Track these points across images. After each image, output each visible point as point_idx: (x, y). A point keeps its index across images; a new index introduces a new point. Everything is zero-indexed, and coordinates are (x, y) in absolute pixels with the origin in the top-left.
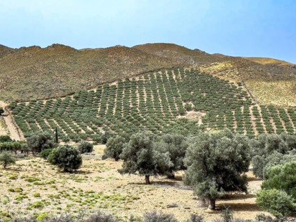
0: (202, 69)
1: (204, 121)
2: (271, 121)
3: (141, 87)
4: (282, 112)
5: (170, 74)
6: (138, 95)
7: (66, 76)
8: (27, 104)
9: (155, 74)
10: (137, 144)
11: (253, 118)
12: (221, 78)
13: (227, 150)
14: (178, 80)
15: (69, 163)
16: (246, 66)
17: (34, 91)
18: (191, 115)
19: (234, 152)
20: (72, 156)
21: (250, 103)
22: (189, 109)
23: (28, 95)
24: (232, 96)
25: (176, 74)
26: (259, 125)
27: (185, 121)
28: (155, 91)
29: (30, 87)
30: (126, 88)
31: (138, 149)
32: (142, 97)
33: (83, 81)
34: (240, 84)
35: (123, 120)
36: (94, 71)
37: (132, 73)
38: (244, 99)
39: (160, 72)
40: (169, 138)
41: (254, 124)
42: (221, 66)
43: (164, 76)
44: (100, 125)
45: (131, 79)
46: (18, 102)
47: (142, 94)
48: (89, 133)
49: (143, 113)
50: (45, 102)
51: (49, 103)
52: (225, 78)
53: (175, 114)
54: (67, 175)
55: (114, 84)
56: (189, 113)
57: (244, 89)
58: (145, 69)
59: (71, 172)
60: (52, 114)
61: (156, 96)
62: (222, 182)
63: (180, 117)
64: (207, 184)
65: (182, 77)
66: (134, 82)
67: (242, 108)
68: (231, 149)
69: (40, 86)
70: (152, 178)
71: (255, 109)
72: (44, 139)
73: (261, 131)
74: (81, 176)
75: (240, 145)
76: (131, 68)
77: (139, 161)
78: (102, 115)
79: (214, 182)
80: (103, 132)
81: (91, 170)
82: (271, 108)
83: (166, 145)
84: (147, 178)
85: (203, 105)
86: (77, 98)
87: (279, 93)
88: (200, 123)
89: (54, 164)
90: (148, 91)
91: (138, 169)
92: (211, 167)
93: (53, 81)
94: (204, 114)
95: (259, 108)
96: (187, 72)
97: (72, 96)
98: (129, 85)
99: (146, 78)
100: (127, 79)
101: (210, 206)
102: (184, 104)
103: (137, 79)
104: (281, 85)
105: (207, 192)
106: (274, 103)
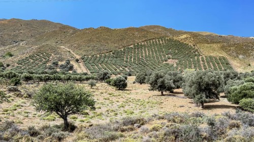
0: (175, 38)
1: (177, 64)
2: (211, 64)
3: (145, 48)
4: (216, 59)
5: (159, 41)
6: (144, 52)
7: (107, 43)
8: (90, 56)
9: (151, 41)
10: (157, 76)
11: (201, 62)
12: (185, 42)
13: (211, 79)
14: (163, 44)
15: (121, 85)
16: (197, 36)
17: (93, 50)
18: (170, 62)
19: (215, 80)
20: (123, 82)
21: (200, 55)
22: (169, 59)
23: (90, 52)
24: (190, 52)
25: (162, 41)
26: (204, 66)
27: (168, 64)
28: (152, 50)
29: (90, 48)
30: (138, 48)
31: (158, 79)
32: (146, 53)
33: (116, 45)
34: (194, 46)
35: (137, 64)
36: (121, 40)
37: (140, 41)
38: (197, 53)
39: (154, 40)
40: (170, 73)
41: (202, 65)
42: (184, 36)
43: (156, 42)
44: (126, 67)
45: (140, 44)
46: (85, 55)
47: (145, 51)
48: (121, 71)
49: (147, 61)
50: (98, 56)
51: (101, 56)
52: (186, 42)
53: (163, 61)
54: (121, 91)
55: (131, 46)
56: (169, 60)
57: (196, 48)
58: (146, 38)
59: (122, 90)
60: (103, 61)
61: (152, 52)
62: (208, 95)
63: (165, 62)
64: (201, 96)
65: (165, 42)
66: (141, 45)
67: (196, 57)
68: (213, 78)
69: (95, 48)
70: (164, 93)
71: (202, 58)
72: (105, 74)
73: (205, 69)
74: (128, 92)
75: (218, 76)
76: (140, 38)
77: (159, 85)
78: (127, 62)
79: (204, 95)
80: (128, 71)
81: (131, 89)
82: (210, 57)
83: (169, 76)
84: (162, 92)
85: (176, 57)
86: (113, 53)
87: (214, 50)
88: (175, 65)
89: (114, 86)
90: (148, 50)
91: (158, 88)
92: (203, 88)
93: (101, 45)
94: (177, 61)
95: (204, 57)
96: (167, 39)
97: (111, 53)
98: (139, 47)
99: (147, 43)
100: (138, 44)
101: (201, 106)
102: (167, 56)
103: (143, 44)
104: (215, 46)
105: (201, 99)
106: (212, 55)
